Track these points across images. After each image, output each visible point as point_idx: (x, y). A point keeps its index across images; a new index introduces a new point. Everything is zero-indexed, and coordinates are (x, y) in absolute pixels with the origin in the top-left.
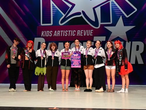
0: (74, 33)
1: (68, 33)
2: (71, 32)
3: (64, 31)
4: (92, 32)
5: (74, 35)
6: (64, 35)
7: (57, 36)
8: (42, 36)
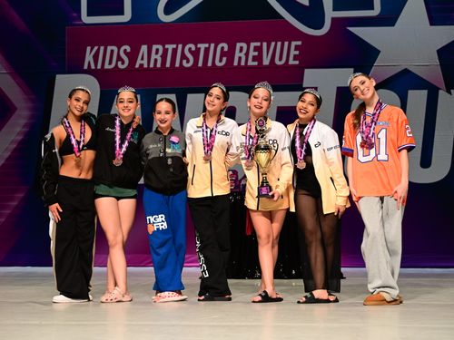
0: (223, 54)
1: (196, 54)
2: (207, 50)
3: (180, 46)
4: (297, 48)
5: (221, 61)
6: (177, 65)
7: (152, 66)
8: (86, 67)
